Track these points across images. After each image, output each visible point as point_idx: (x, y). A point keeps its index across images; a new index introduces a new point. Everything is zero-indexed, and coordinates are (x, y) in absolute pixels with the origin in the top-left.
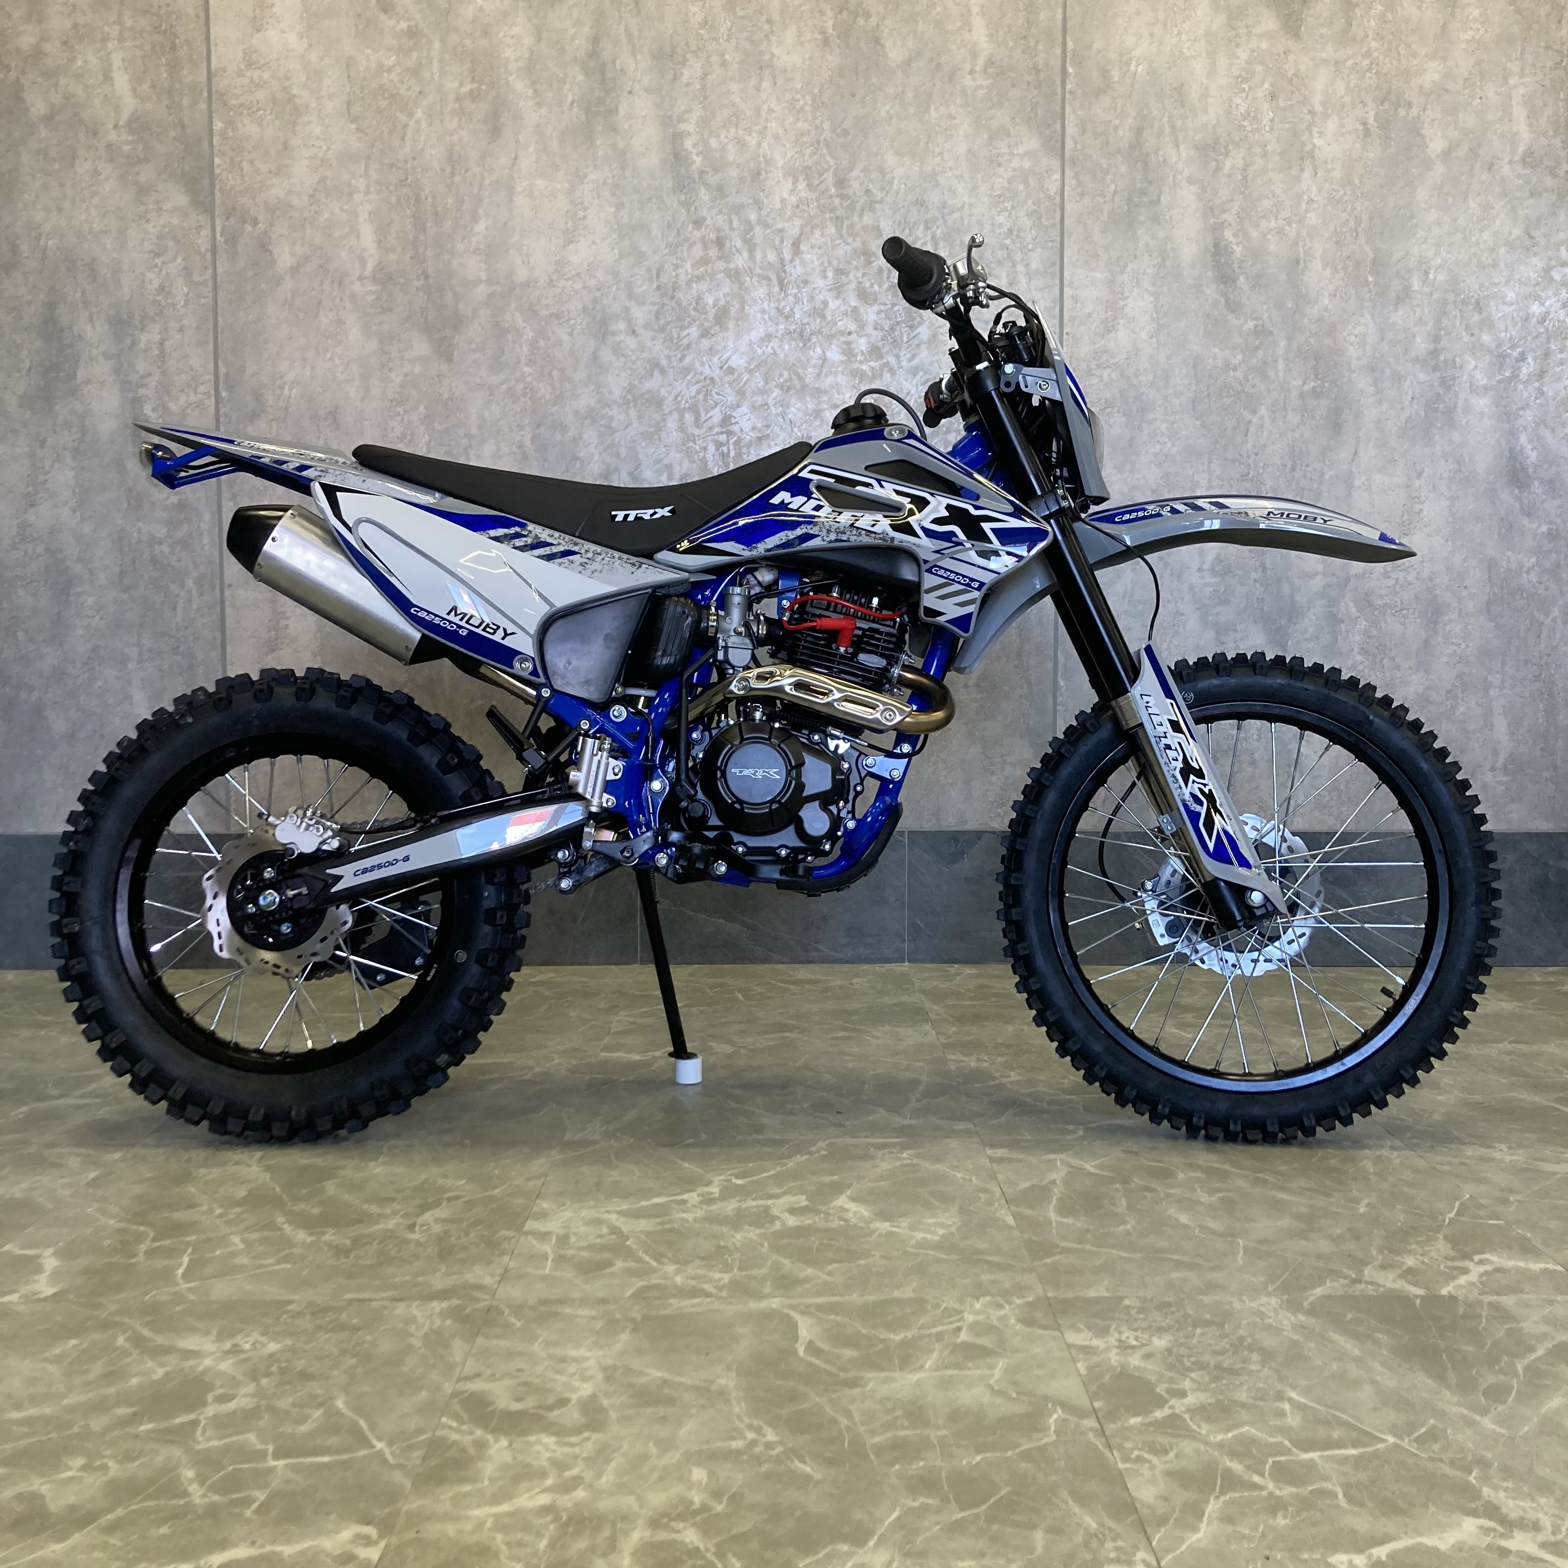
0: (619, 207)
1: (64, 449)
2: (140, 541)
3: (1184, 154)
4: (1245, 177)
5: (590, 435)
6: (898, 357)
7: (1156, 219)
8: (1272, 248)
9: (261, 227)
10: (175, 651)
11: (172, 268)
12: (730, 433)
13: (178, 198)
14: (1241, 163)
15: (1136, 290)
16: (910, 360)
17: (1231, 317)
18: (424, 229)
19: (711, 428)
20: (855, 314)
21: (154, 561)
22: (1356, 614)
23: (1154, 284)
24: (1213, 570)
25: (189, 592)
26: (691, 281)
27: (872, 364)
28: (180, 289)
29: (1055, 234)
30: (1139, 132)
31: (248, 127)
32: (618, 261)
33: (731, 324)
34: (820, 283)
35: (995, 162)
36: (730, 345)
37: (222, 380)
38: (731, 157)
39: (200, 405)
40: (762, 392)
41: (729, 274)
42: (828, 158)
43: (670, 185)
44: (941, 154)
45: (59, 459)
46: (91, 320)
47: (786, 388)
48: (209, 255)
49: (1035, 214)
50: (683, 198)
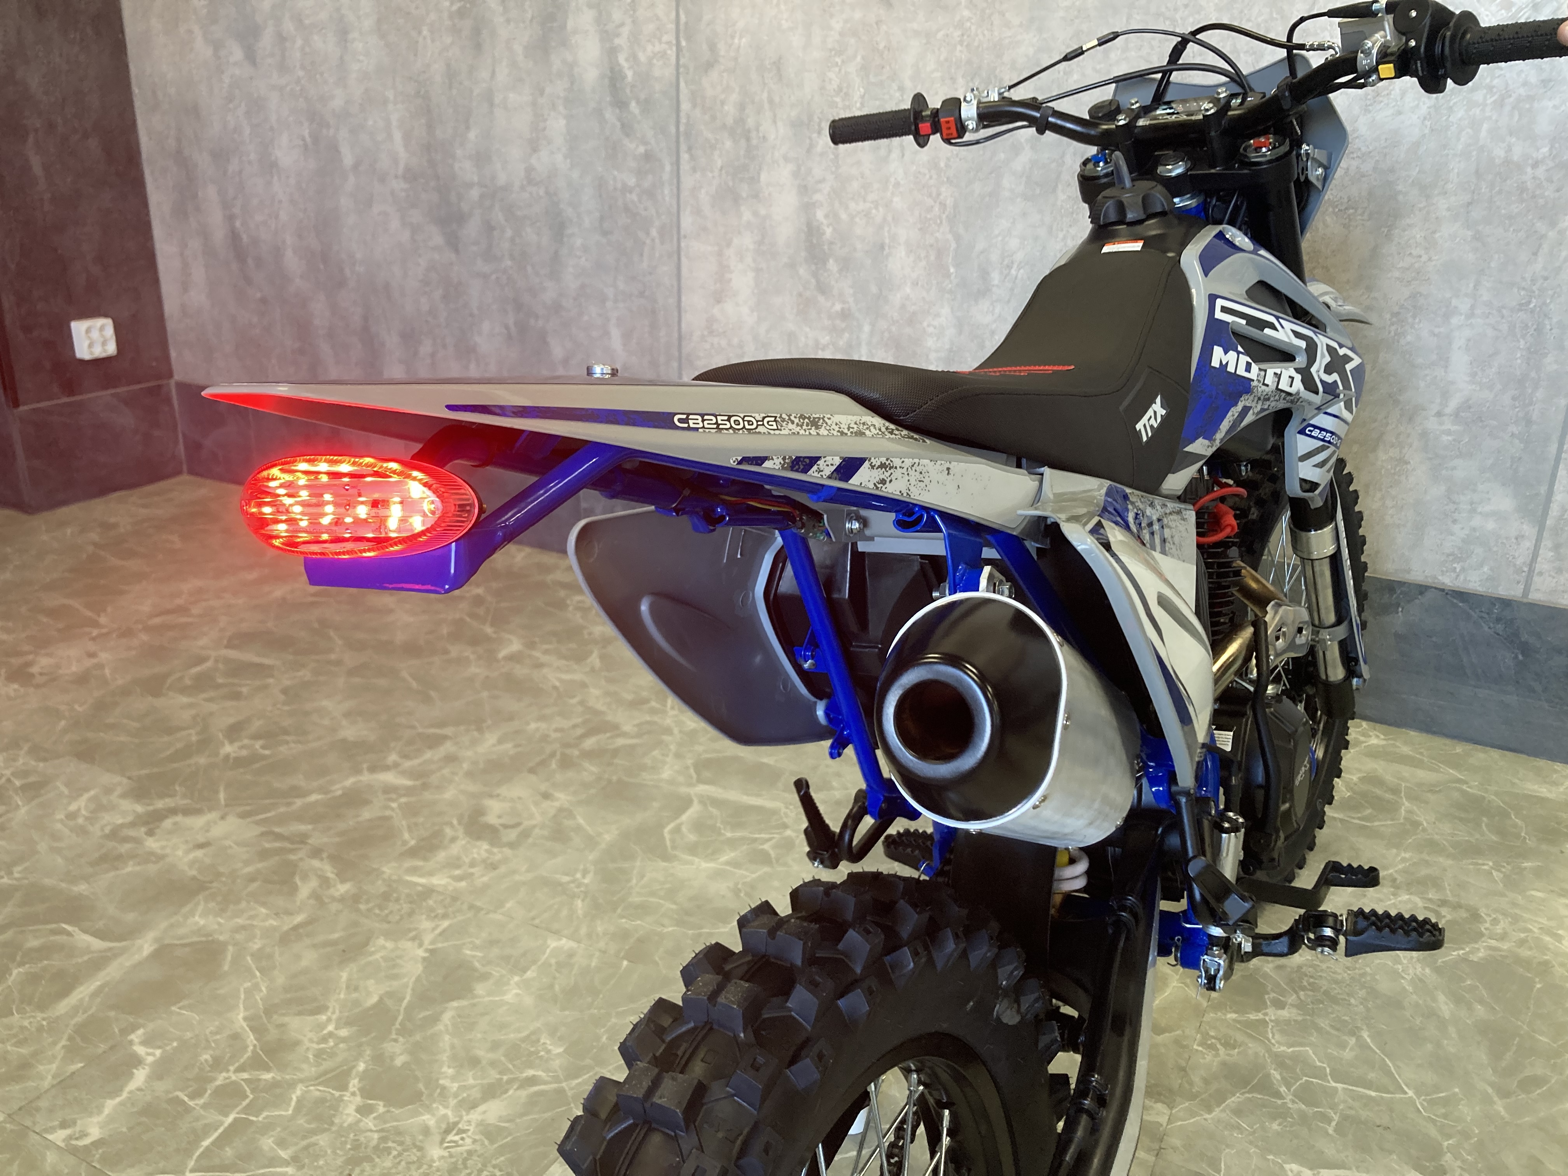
2: (615, 189)
10: (641, 294)
21: (627, 209)
25: (653, 240)
37: (682, 27)
39: (663, 55)
45: (554, 107)
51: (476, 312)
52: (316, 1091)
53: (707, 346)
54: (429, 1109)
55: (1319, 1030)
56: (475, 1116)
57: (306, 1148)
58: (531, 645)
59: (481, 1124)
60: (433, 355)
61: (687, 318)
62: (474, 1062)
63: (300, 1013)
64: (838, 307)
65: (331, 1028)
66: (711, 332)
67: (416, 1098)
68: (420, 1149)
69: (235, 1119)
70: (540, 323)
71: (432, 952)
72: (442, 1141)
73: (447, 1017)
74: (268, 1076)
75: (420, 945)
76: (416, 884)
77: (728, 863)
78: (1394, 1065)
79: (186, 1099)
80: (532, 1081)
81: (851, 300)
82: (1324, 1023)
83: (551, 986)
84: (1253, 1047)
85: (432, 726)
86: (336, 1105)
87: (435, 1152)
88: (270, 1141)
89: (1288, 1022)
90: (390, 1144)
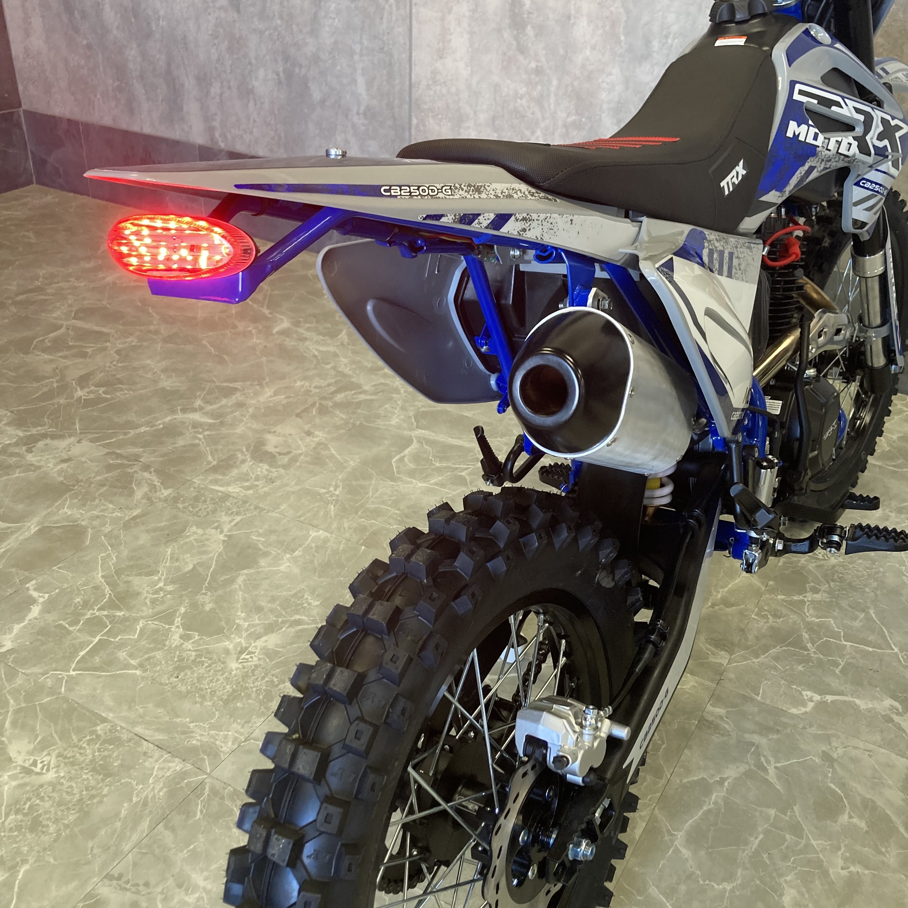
51: (253, 61)
52: (153, 625)
53: (431, 93)
54: (228, 638)
55: (841, 608)
56: (260, 643)
57: (148, 659)
58: (297, 324)
59: (264, 648)
60: (221, 95)
61: (416, 70)
62: (259, 609)
63: (140, 575)
64: (533, 65)
65: (161, 584)
66: (435, 82)
67: (220, 631)
68: (224, 663)
69: (100, 639)
70: (304, 71)
71: (229, 537)
72: (238, 659)
73: (240, 580)
74: (120, 614)
75: (221, 532)
76: (218, 491)
77: (436, 484)
78: (888, 632)
79: (67, 626)
80: (298, 622)
81: (543, 59)
82: (844, 604)
83: (312, 562)
84: (793, 617)
85: (226, 381)
86: (167, 633)
87: (233, 665)
88: (124, 654)
89: (819, 602)
90: (203, 659)
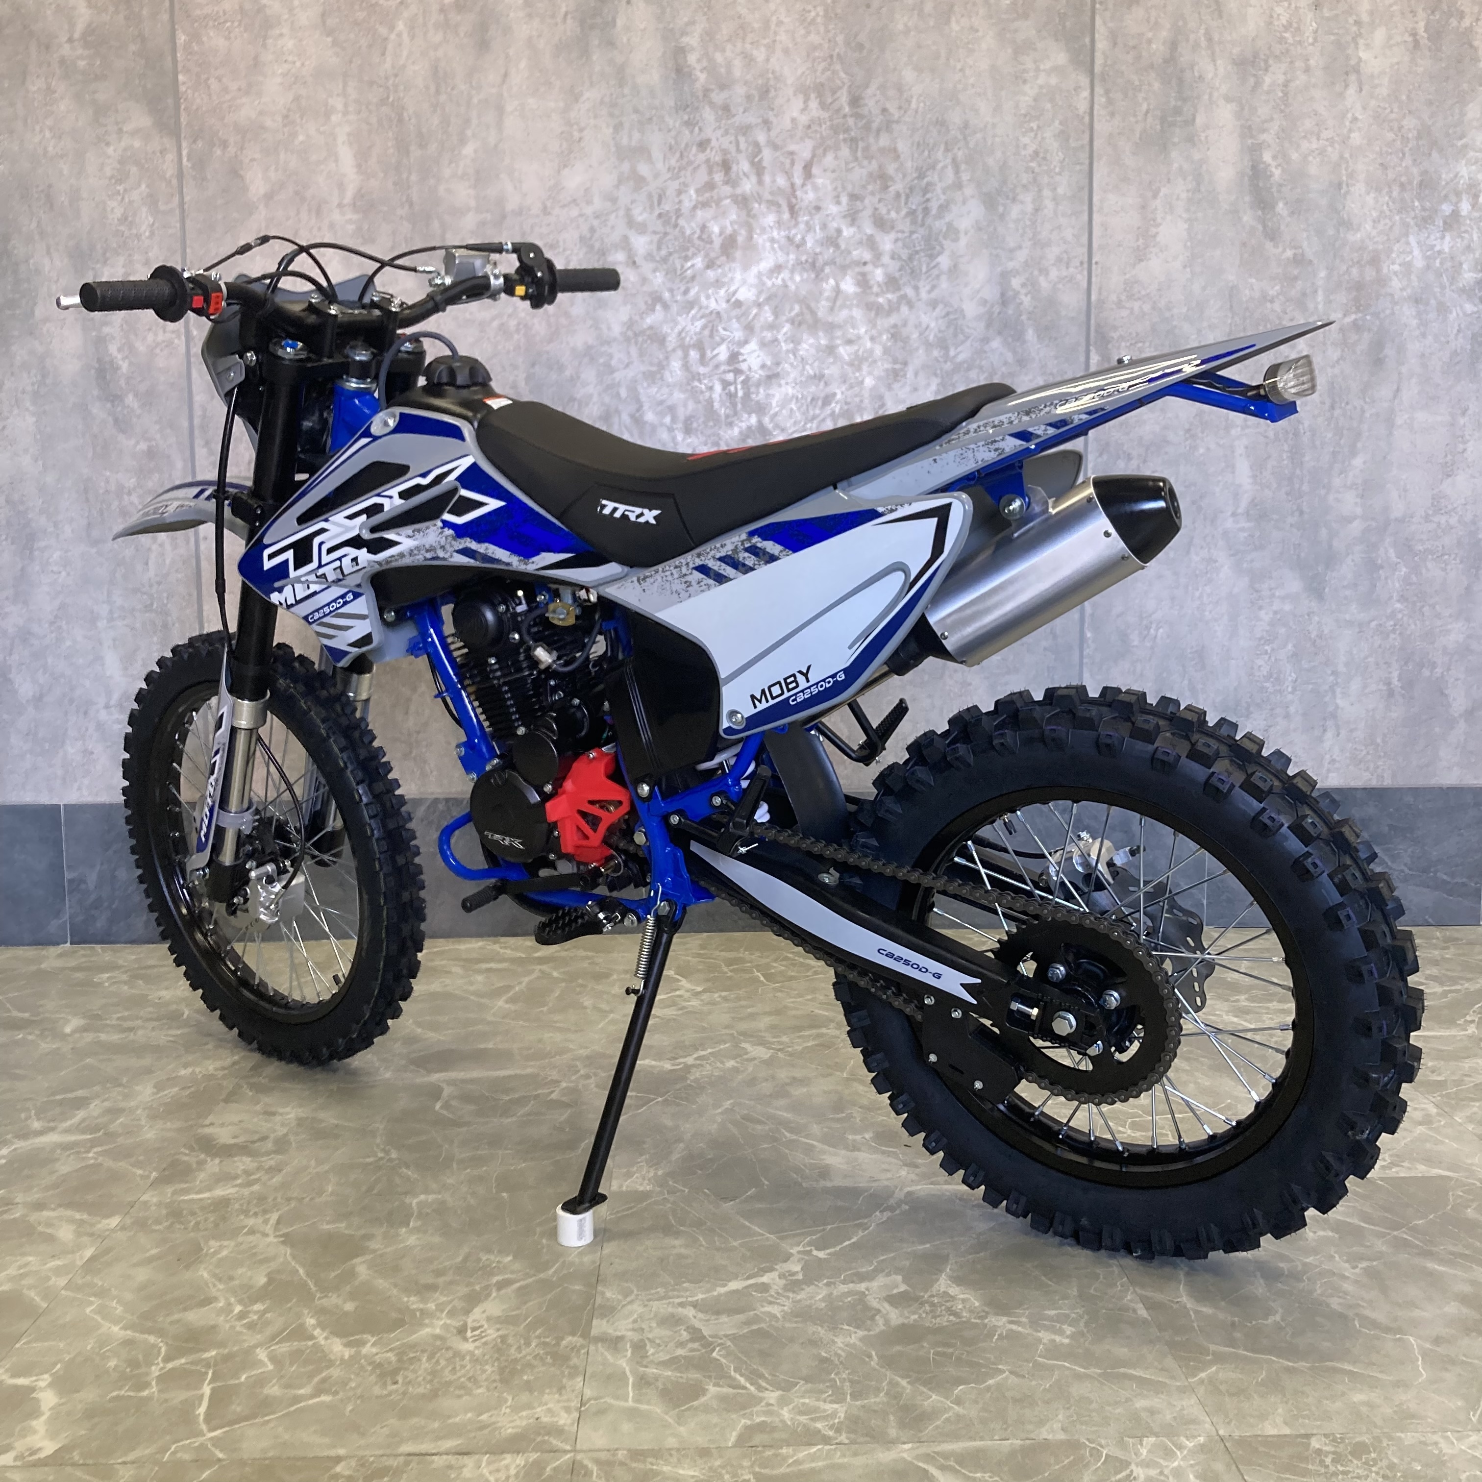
0: (618, 127)
1: (23, 392)
3: (1221, 71)
4: (1286, 94)
5: (589, 375)
6: (916, 288)
7: (1191, 140)
8: (1313, 170)
9: (232, 150)
11: (135, 195)
12: (738, 372)
13: (140, 119)
14: (1281, 79)
15: (1169, 217)
16: (929, 292)
17: (1269, 245)
18: (408, 152)
19: (717, 366)
20: (871, 243)
22: (1395, 560)
23: (1187, 210)
24: (1247, 513)
26: (695, 208)
27: (890, 296)
28: (145, 219)
29: (1084, 156)
30: (1174, 45)
31: (215, 40)
32: (617, 187)
33: (738, 254)
34: (833, 209)
35: (1020, 78)
36: (738, 276)
38: (737, 73)
40: (772, 327)
41: (735, 199)
42: (842, 75)
43: (672, 103)
44: (961, 70)
46: (48, 252)
47: (797, 323)
48: (175, 182)
49: (1063, 136)
50: (686, 117)
54: (423, 1325)
56: (477, 1316)
59: (489, 1319)
62: (431, 1287)
63: (187, 1309)
67: (399, 1323)
68: (448, 1349)
69: (212, 1388)
71: (284, 1236)
72: (465, 1339)
73: (362, 1270)
74: (210, 1354)
75: (267, 1235)
76: (201, 1199)
77: (528, 1115)
80: (507, 1282)
83: (447, 1226)
86: (318, 1349)
88: (276, 1388)
90: (412, 1355)
